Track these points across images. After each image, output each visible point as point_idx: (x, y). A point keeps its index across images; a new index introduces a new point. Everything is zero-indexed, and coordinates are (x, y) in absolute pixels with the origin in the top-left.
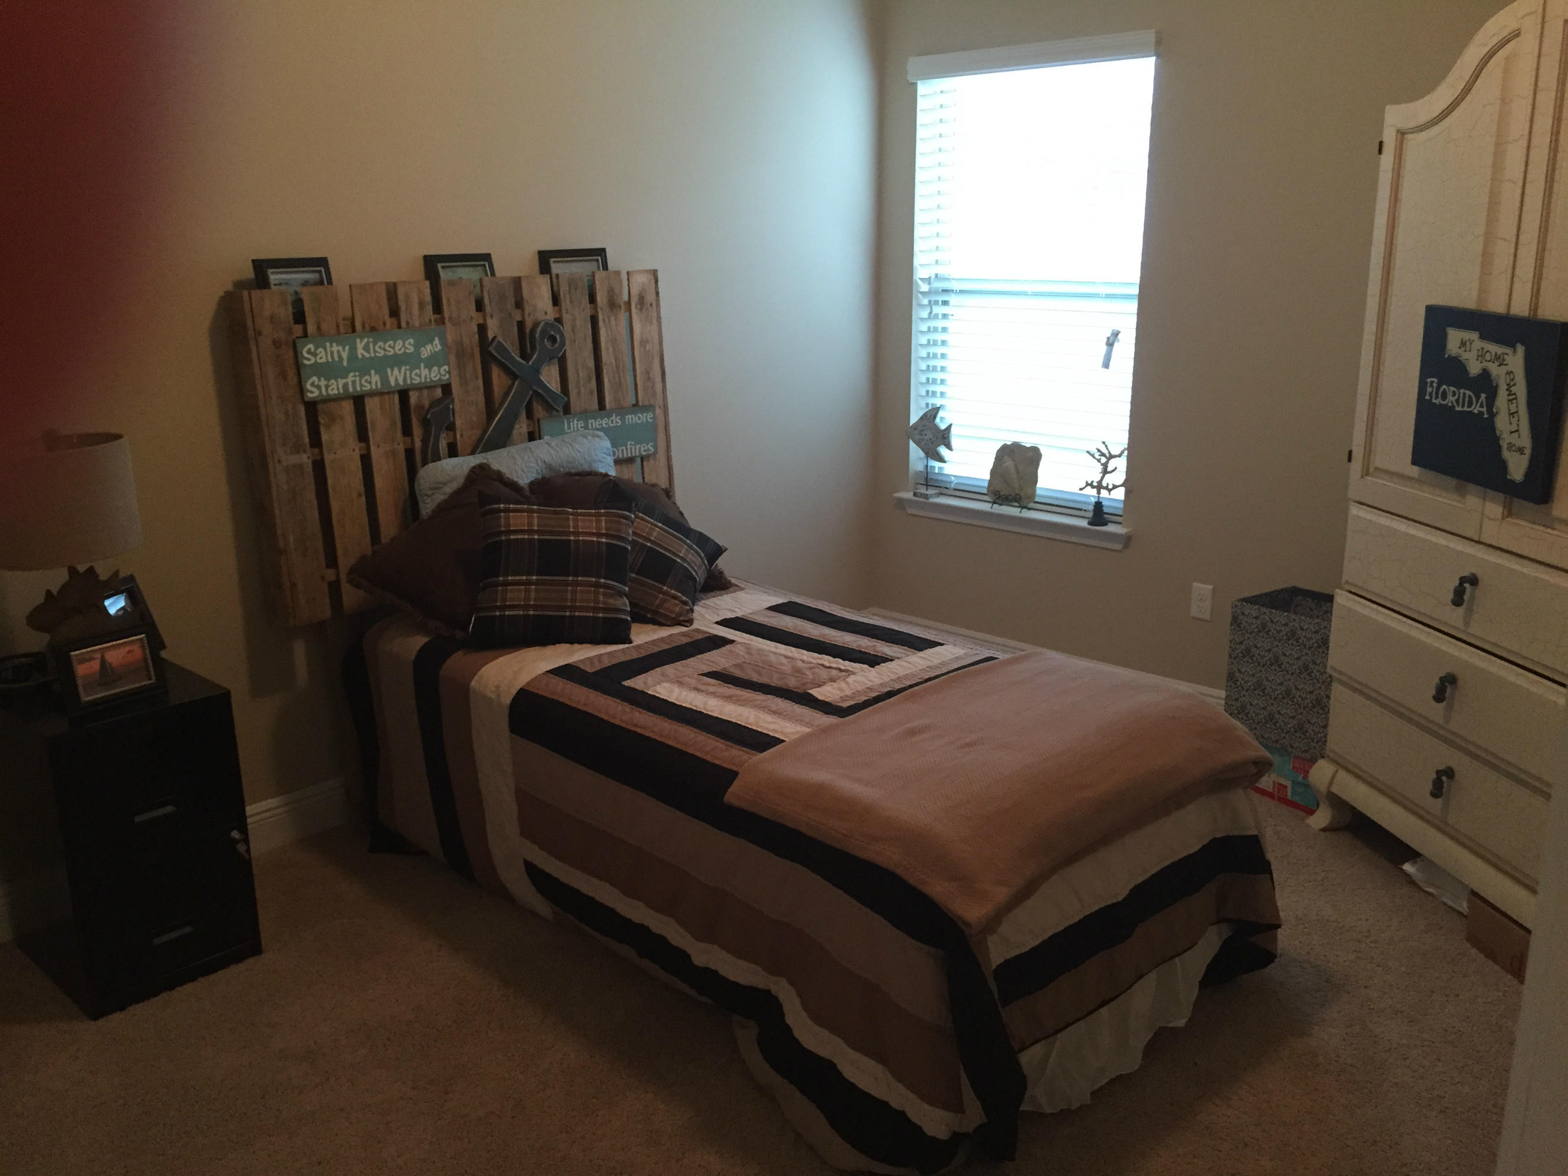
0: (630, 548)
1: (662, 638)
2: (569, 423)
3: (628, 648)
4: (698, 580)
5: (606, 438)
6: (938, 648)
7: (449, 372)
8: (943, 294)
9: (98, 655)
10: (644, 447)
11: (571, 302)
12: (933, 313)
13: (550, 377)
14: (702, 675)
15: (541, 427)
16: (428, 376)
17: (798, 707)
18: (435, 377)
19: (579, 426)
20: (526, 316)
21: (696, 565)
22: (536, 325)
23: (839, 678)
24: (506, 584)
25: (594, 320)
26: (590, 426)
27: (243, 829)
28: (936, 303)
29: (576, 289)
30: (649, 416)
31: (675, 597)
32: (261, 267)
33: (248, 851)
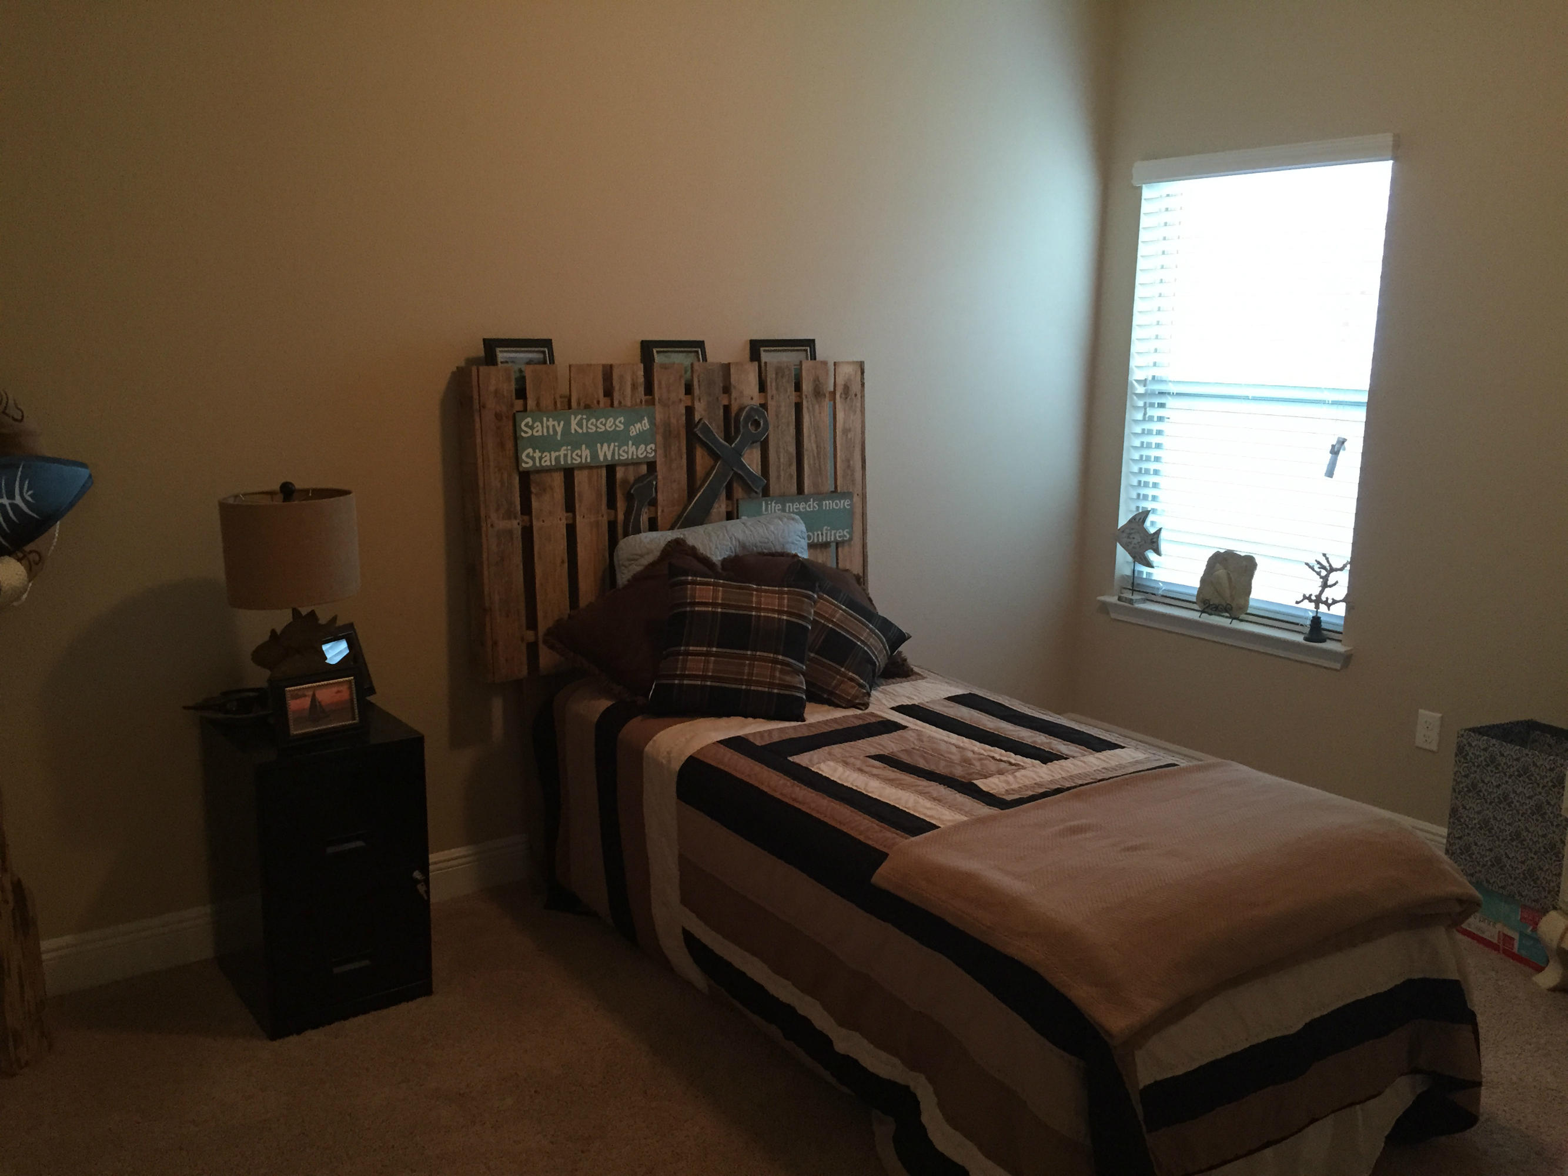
0: (810, 628)
1: (835, 718)
2: (767, 504)
3: (800, 725)
4: (877, 664)
5: (801, 521)
6: (1118, 751)
7: (655, 451)
8: (1158, 396)
9: (310, 693)
10: (840, 533)
11: (777, 389)
12: (1147, 416)
13: (752, 460)
14: (867, 757)
15: (740, 508)
16: (635, 453)
17: (961, 796)
18: (642, 454)
19: (777, 508)
20: (733, 402)
21: (876, 649)
22: (741, 409)
23: (1007, 771)
24: (687, 653)
25: (798, 407)
26: (787, 509)
27: (425, 870)
28: (1152, 405)
29: (782, 377)
30: (846, 503)
31: (852, 679)
32: (491, 346)
33: (428, 892)
